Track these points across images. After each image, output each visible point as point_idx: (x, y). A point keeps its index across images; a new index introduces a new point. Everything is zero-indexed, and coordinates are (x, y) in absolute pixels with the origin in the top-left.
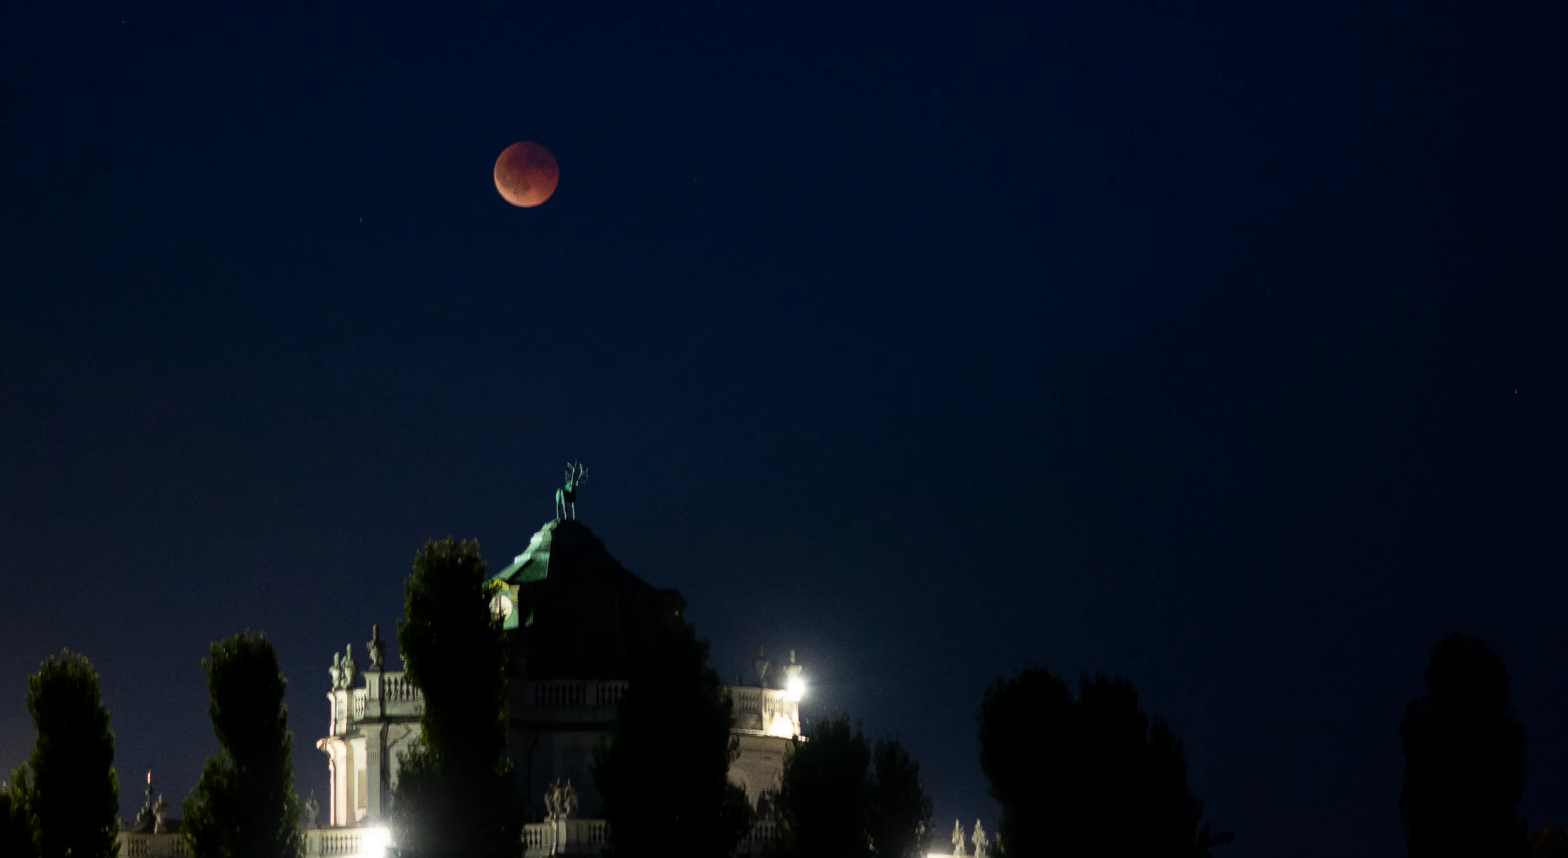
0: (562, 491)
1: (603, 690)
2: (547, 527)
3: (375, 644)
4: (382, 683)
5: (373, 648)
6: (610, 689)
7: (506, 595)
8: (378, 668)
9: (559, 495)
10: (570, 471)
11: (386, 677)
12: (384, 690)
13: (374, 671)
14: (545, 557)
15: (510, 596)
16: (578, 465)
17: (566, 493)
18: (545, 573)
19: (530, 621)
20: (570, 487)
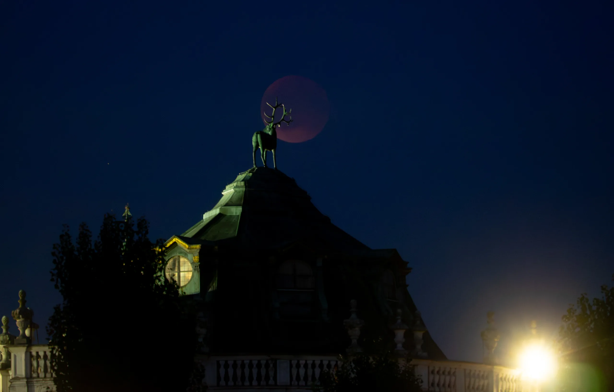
0: (259, 136)
1: (298, 366)
2: (241, 177)
3: (20, 313)
4: (29, 357)
5: (19, 318)
6: (306, 366)
7: (185, 255)
8: (25, 340)
9: (255, 139)
10: (269, 111)
11: (34, 350)
12: (31, 365)
13: (20, 344)
14: (237, 211)
15: (190, 256)
16: (279, 105)
17: (264, 136)
18: (235, 231)
19: (213, 287)
20: (269, 130)
